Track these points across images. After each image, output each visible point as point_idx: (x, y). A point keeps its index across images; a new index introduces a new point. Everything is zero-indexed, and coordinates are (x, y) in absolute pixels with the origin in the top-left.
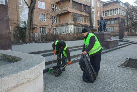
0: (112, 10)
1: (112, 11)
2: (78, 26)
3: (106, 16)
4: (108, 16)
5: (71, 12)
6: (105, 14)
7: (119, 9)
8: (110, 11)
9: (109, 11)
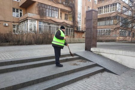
0: (109, 5)
1: (109, 7)
2: (49, 24)
3: (101, 14)
4: (103, 13)
5: (36, 2)
6: (100, 11)
7: (118, 4)
8: (107, 7)
9: (105, 8)
